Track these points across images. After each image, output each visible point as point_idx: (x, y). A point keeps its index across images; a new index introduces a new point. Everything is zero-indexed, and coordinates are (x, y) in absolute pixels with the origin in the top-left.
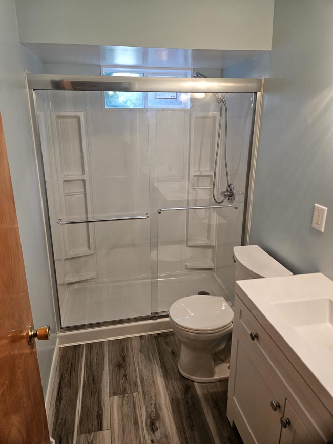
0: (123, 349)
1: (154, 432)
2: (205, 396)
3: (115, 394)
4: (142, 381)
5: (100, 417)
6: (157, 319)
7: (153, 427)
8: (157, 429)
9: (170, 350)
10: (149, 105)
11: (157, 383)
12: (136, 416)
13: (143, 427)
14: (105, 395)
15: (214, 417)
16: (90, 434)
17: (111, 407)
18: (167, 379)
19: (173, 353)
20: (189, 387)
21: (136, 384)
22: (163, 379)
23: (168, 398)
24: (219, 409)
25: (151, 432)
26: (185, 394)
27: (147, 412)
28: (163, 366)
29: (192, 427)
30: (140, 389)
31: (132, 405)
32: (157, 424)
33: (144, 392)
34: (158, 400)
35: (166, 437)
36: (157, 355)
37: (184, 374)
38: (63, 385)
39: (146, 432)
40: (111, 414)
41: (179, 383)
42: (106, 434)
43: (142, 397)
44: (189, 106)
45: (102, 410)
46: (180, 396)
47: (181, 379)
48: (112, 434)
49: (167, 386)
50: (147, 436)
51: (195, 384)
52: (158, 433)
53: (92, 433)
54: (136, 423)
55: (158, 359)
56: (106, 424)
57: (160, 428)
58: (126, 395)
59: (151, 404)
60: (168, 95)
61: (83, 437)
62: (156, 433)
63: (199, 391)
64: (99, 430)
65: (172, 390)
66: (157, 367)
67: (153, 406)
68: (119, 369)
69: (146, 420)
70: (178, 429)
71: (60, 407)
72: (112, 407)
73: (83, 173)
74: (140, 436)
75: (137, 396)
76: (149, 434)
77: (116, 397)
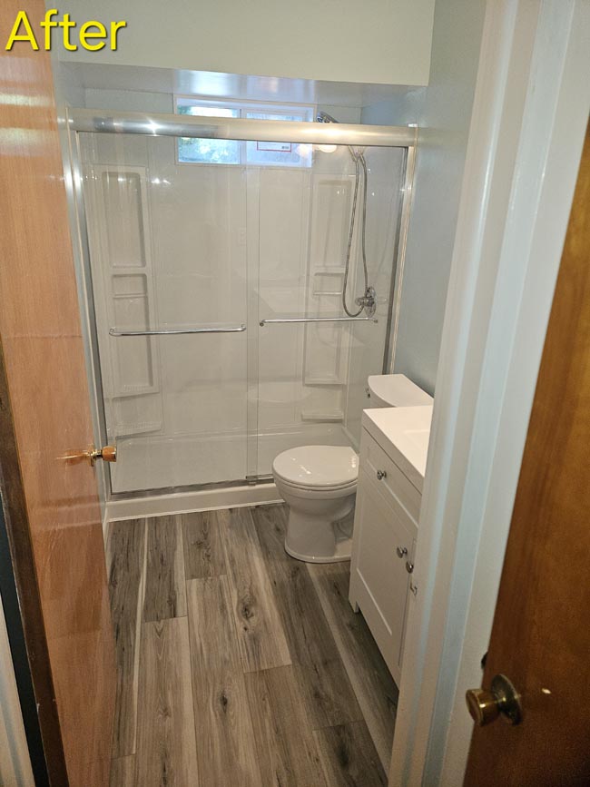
0: (205, 524)
1: (247, 618)
2: (321, 579)
3: (193, 577)
4: (233, 561)
5: (172, 603)
6: (254, 485)
7: (246, 612)
8: (252, 615)
9: (273, 526)
10: (248, 160)
11: (254, 565)
12: (223, 600)
13: (232, 613)
14: (179, 578)
15: (331, 601)
16: (160, 621)
17: (188, 592)
18: (268, 560)
19: (278, 530)
20: (298, 569)
21: (223, 565)
22: (262, 559)
23: (268, 581)
24: (339, 593)
25: (244, 619)
26: (293, 577)
27: (239, 597)
28: (264, 546)
29: (300, 613)
30: (230, 571)
31: (218, 588)
32: (253, 610)
33: (234, 574)
34: (254, 583)
35: (265, 624)
36: (255, 532)
37: (293, 553)
38: (117, 567)
39: (236, 619)
40: (188, 600)
41: (285, 564)
42: (182, 621)
43: (231, 581)
44: (309, 164)
45: (175, 594)
46: (285, 577)
47: (287, 560)
48: (190, 622)
49: (267, 568)
50: (238, 623)
51: (307, 564)
52: (253, 620)
53: (162, 621)
54: (223, 607)
55: (256, 536)
56: (180, 610)
57: (257, 613)
58: (210, 578)
59: (245, 588)
60: (279, 146)
61: (149, 625)
62: (251, 620)
63: (312, 573)
64: (171, 617)
65: (275, 572)
66: (254, 546)
67: (247, 590)
68: (199, 547)
69: (238, 604)
70: (282, 615)
71: (115, 592)
72: (190, 591)
73: (144, 264)
74: (228, 623)
75: (225, 579)
76: (241, 620)
77: (194, 580)
